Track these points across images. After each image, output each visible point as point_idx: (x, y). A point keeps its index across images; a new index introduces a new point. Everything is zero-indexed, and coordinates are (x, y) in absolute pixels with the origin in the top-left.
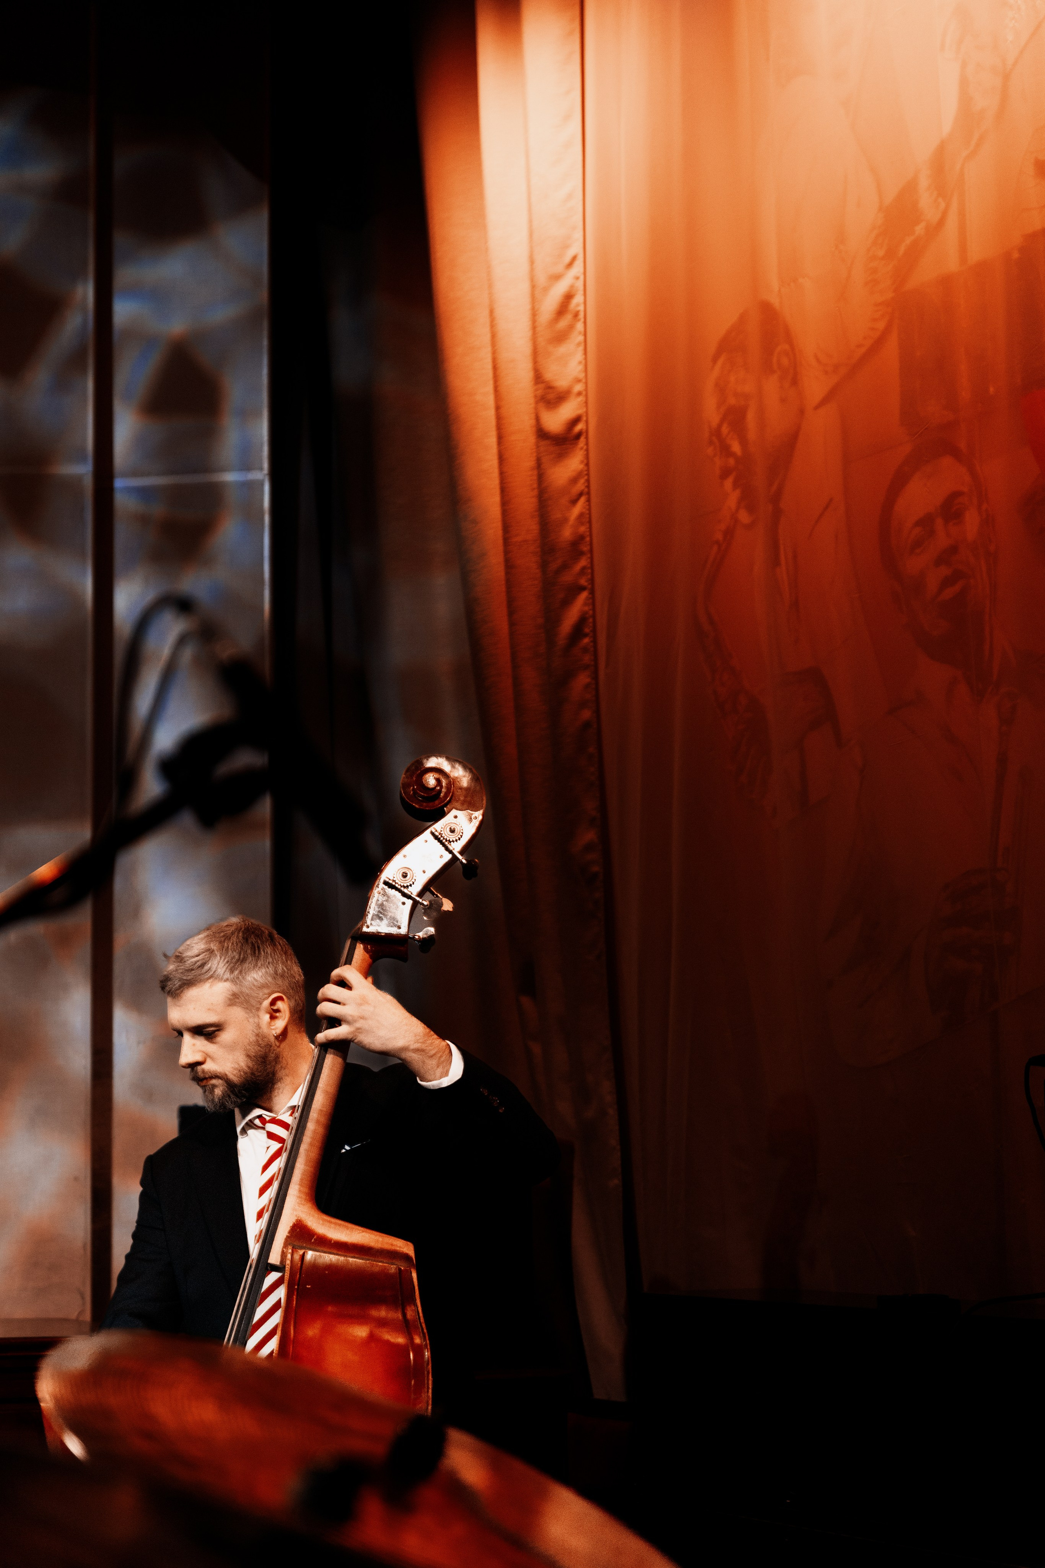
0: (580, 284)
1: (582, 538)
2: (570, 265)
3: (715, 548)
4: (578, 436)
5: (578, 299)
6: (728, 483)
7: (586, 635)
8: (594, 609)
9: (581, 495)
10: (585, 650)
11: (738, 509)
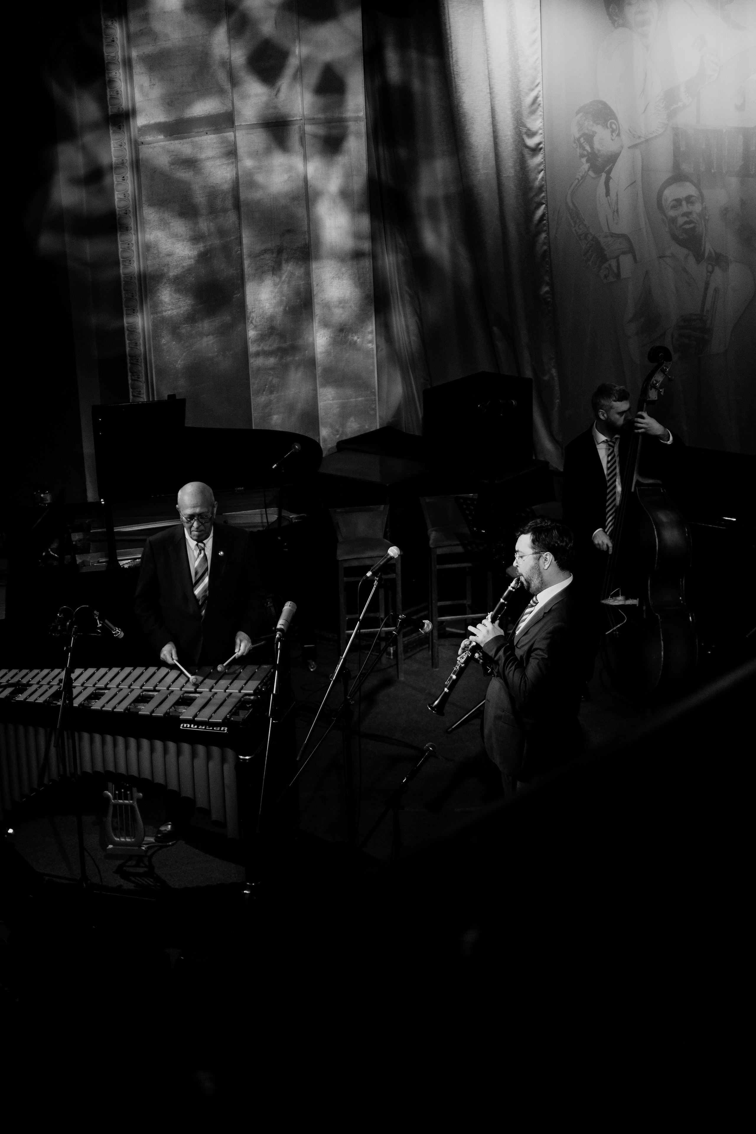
0: (541, 93)
1: (543, 186)
2: (537, 85)
3: (577, 181)
4: (541, 149)
5: (540, 99)
6: (584, 160)
7: (545, 220)
8: (547, 211)
9: (542, 170)
10: (544, 225)
11: (588, 171)
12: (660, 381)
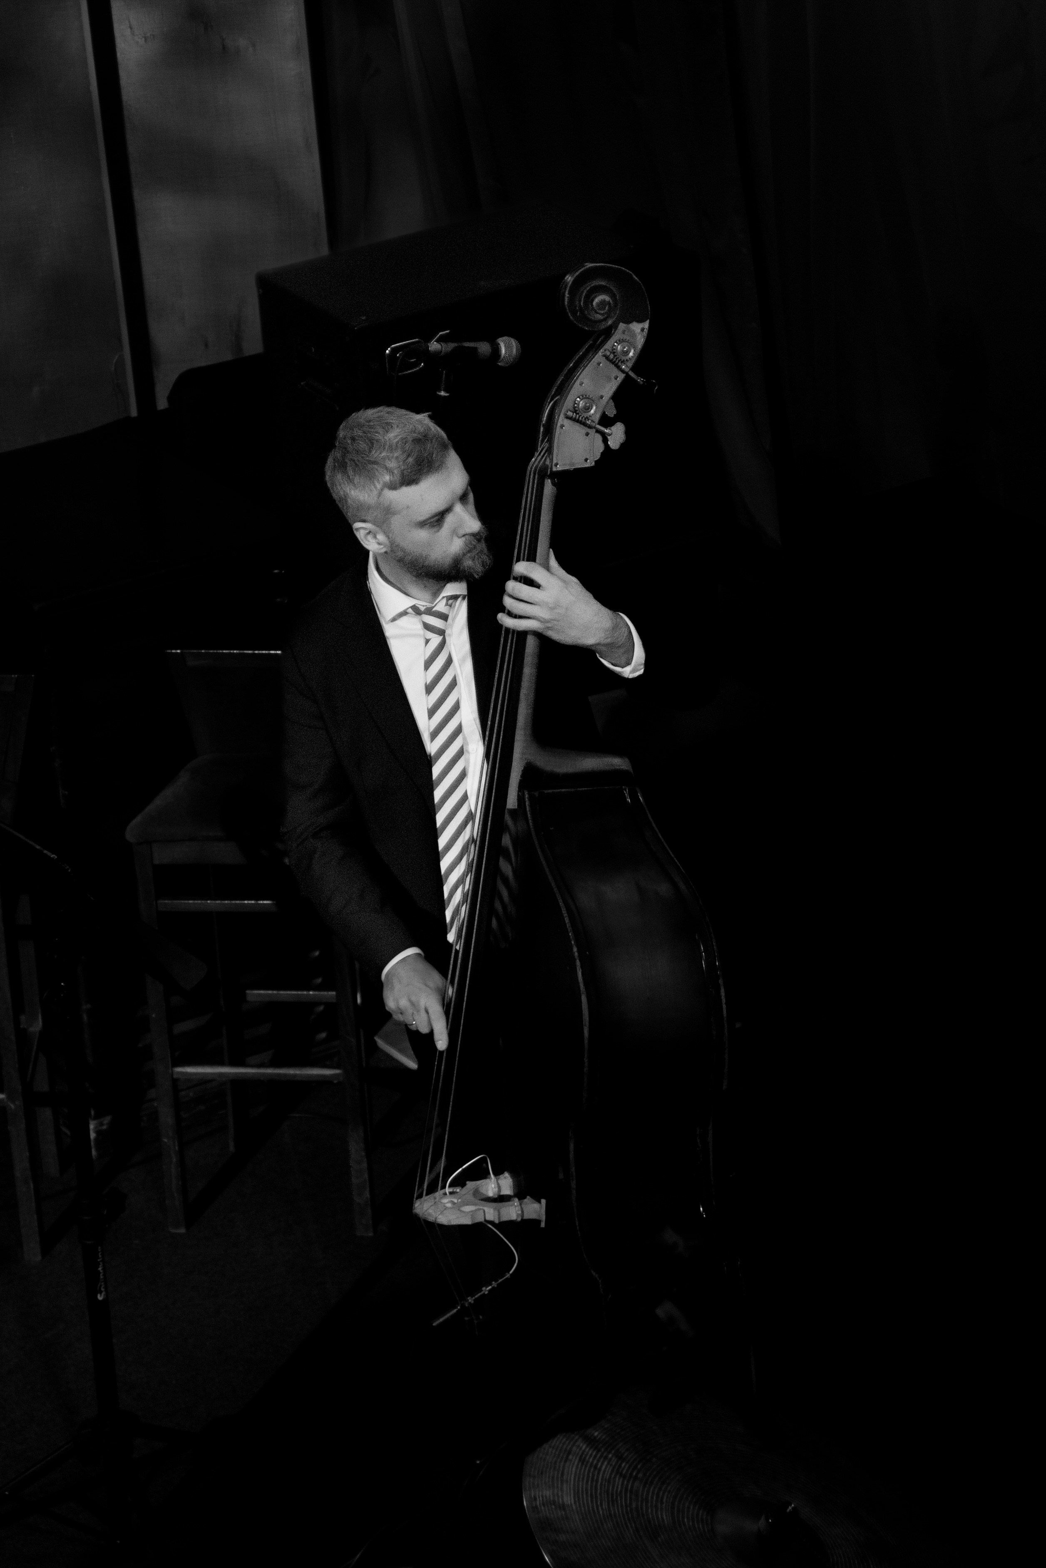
12: (602, 397)
